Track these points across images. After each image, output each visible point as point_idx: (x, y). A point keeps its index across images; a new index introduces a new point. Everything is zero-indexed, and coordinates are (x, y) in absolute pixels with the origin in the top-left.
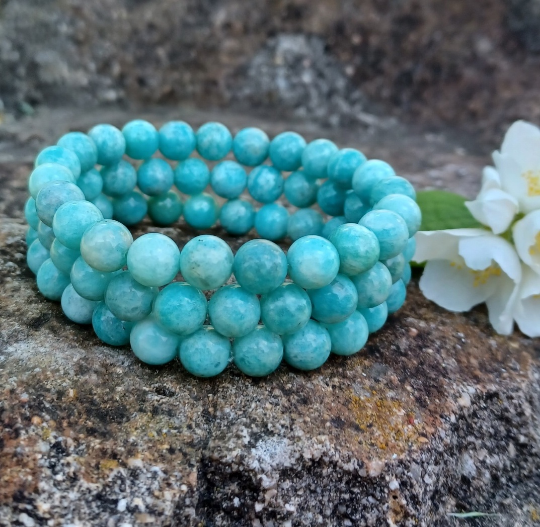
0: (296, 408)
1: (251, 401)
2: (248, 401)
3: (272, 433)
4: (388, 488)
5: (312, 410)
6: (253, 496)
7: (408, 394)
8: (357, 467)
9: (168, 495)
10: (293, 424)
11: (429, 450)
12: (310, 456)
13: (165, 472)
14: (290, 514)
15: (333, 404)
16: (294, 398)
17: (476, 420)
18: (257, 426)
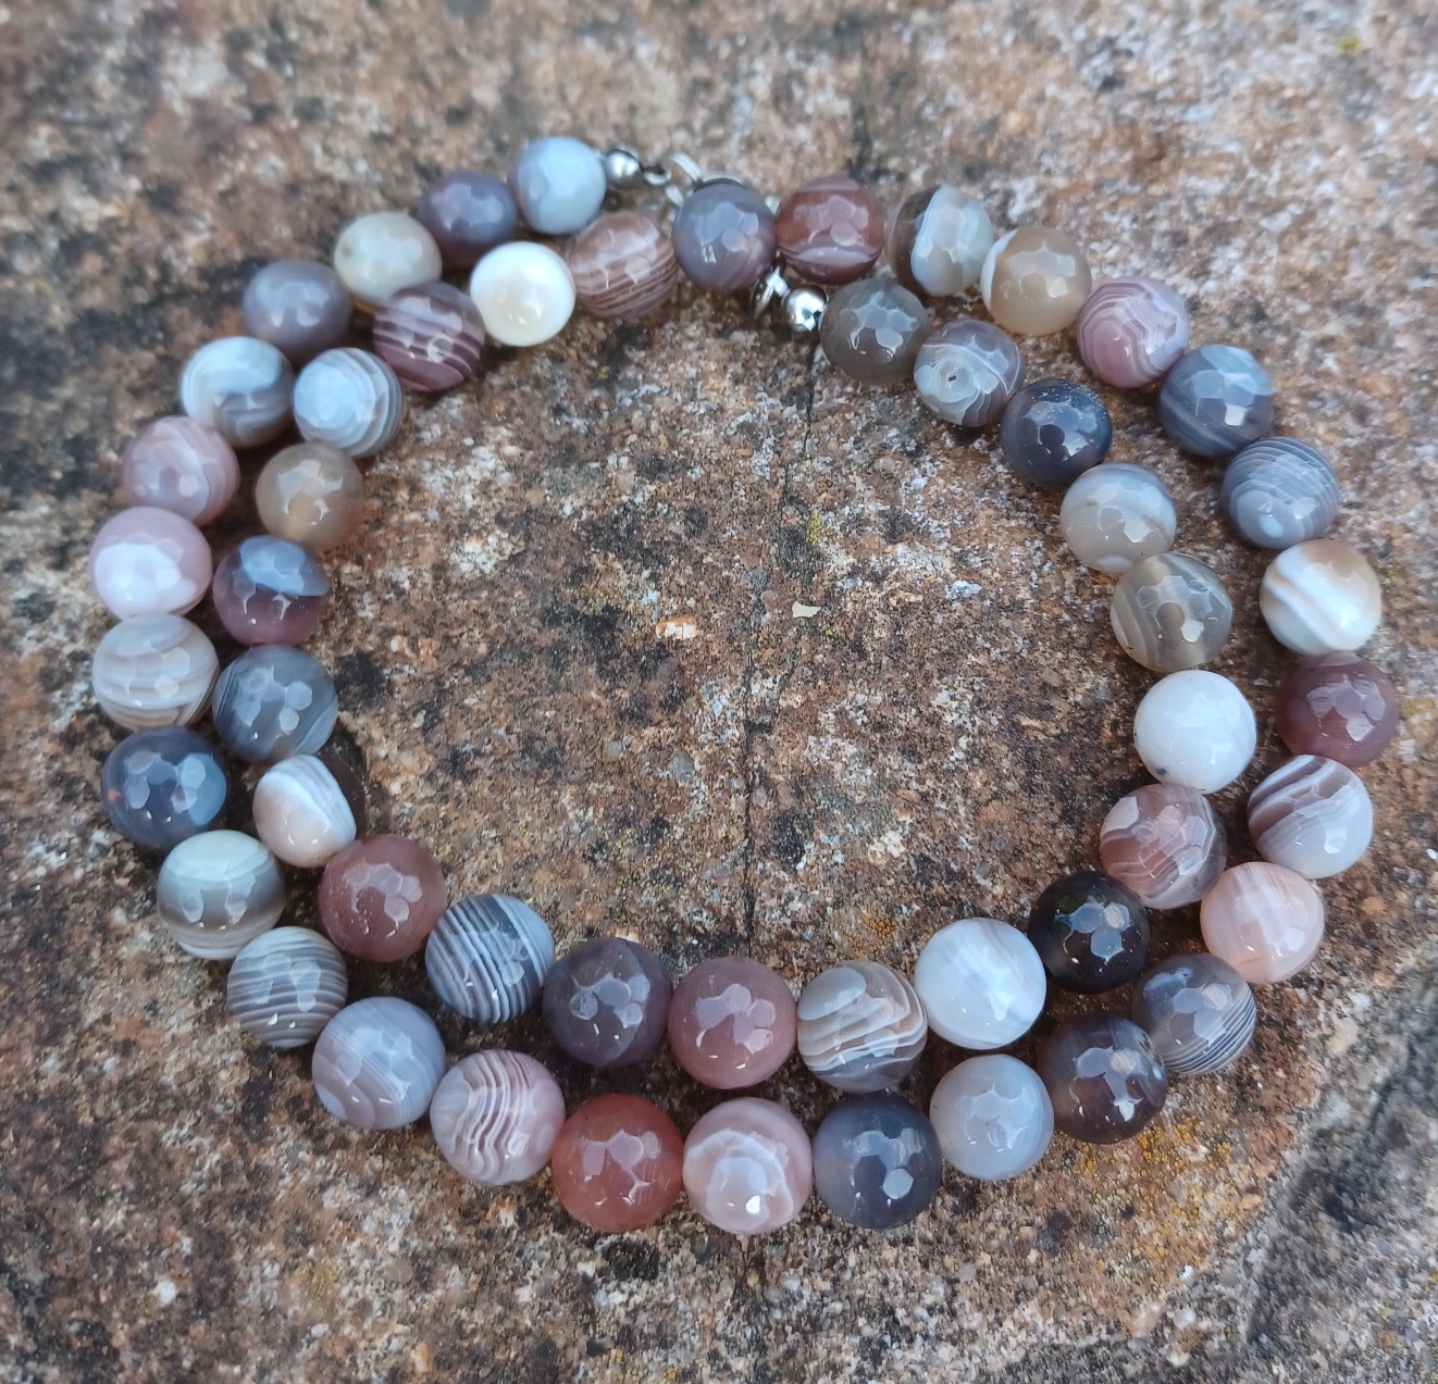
0: (952, 1232)
1: (845, 1244)
2: (836, 1243)
5: (991, 1227)
10: (955, 1294)
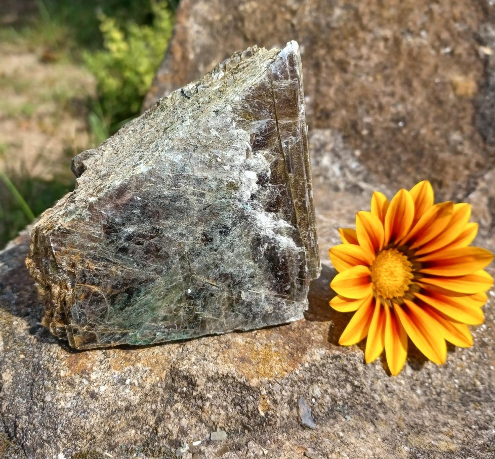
3: (206, 360)
4: (261, 393)
6: (193, 388)
7: (285, 349)
8: (245, 381)
9: (149, 380)
11: (287, 379)
12: (221, 373)
13: (150, 370)
14: (209, 398)
15: (242, 350)
16: (223, 345)
17: (324, 368)
18: (200, 356)
